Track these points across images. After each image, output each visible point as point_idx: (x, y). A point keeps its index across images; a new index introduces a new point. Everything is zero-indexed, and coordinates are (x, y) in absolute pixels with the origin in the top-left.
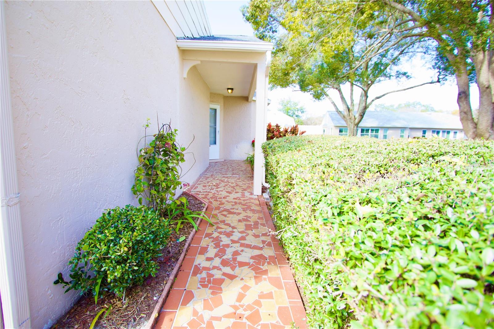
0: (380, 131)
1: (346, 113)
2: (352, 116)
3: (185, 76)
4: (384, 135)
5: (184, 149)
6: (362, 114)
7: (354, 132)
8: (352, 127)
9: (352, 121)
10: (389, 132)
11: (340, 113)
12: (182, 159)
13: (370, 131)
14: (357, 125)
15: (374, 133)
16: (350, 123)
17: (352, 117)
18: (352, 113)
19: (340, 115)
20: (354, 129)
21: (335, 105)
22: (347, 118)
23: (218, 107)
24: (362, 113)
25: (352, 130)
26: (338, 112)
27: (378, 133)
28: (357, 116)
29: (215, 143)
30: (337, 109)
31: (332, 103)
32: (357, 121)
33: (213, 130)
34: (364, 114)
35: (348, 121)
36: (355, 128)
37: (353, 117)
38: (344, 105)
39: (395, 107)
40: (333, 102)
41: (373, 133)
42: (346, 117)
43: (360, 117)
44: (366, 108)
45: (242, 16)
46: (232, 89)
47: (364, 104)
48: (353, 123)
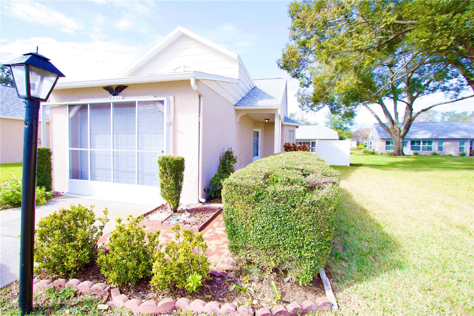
0: (433, 143)
1: (390, 126)
2: (397, 128)
3: (238, 121)
4: (439, 147)
5: (236, 157)
6: (407, 127)
7: (399, 144)
8: (398, 139)
9: (397, 134)
10: (445, 144)
11: (383, 126)
12: (236, 162)
13: (421, 143)
14: (403, 137)
15: (427, 145)
16: (395, 136)
17: (396, 130)
18: (396, 126)
19: (384, 128)
20: (399, 142)
21: (378, 119)
22: (392, 131)
23: (260, 131)
24: (407, 125)
25: (398, 142)
26: (382, 125)
27: (431, 145)
28: (402, 128)
29: (257, 155)
30: (380, 122)
31: (375, 117)
32: (402, 133)
33: (256, 146)
34: (409, 127)
35: (393, 133)
36: (401, 140)
37: (398, 130)
38: (387, 118)
39: (468, 115)
40: (377, 116)
41: (425, 145)
42: (390, 129)
43: (405, 129)
44: (411, 121)
45: (278, 66)
46: (268, 119)
47: (409, 117)
48: (398, 135)
